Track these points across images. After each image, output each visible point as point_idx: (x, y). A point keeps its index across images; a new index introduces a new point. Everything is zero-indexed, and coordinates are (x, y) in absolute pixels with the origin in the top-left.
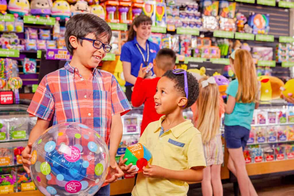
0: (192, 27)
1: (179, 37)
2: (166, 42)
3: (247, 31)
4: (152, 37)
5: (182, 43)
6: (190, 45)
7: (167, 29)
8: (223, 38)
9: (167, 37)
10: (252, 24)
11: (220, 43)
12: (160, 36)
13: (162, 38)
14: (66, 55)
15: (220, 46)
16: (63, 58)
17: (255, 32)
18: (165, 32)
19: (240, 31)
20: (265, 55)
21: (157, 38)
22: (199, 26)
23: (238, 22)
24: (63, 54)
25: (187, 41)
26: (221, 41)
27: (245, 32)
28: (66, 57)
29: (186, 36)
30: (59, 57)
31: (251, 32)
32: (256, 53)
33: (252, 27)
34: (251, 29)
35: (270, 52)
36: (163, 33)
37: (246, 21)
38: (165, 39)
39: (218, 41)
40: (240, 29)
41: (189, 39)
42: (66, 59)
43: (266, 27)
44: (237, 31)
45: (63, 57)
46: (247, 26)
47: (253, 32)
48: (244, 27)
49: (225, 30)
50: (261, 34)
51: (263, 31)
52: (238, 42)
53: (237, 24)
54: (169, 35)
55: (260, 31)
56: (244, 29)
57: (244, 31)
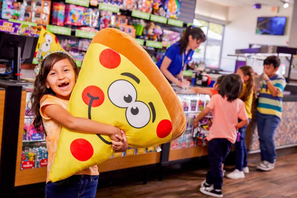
0: (113, 4)
1: (100, 13)
2: (87, 17)
3: (161, 14)
4: (75, 10)
5: (102, 19)
6: (110, 22)
7: (90, 3)
8: (139, 19)
9: (88, 11)
10: (166, 7)
11: (136, 22)
12: (82, 9)
13: (84, 12)
14: (11, 27)
15: (135, 26)
16: (7, 31)
17: (168, 16)
18: (88, 6)
19: (155, 13)
20: (173, 39)
21: (79, 11)
22: (119, 3)
23: (154, 4)
24: (8, 26)
25: (108, 18)
26: (137, 21)
27: (159, 15)
28: (10, 30)
29: (106, 12)
30: (3, 29)
31: (164, 15)
32: (165, 36)
33: (166, 11)
34: (165, 13)
35: (177, 37)
36: (85, 7)
37: (161, 4)
38: (86, 14)
39: (134, 21)
40: (155, 11)
41: (109, 16)
42: (11, 32)
43: (177, 13)
44: (153, 13)
45: (8, 29)
46: (161, 9)
47: (166, 15)
48: (159, 10)
49: (141, 11)
50: (172, 18)
51: (175, 16)
52: (153, 24)
53: (153, 6)
54: (90, 10)
55: (172, 15)
56: (158, 12)
57: (159, 13)
